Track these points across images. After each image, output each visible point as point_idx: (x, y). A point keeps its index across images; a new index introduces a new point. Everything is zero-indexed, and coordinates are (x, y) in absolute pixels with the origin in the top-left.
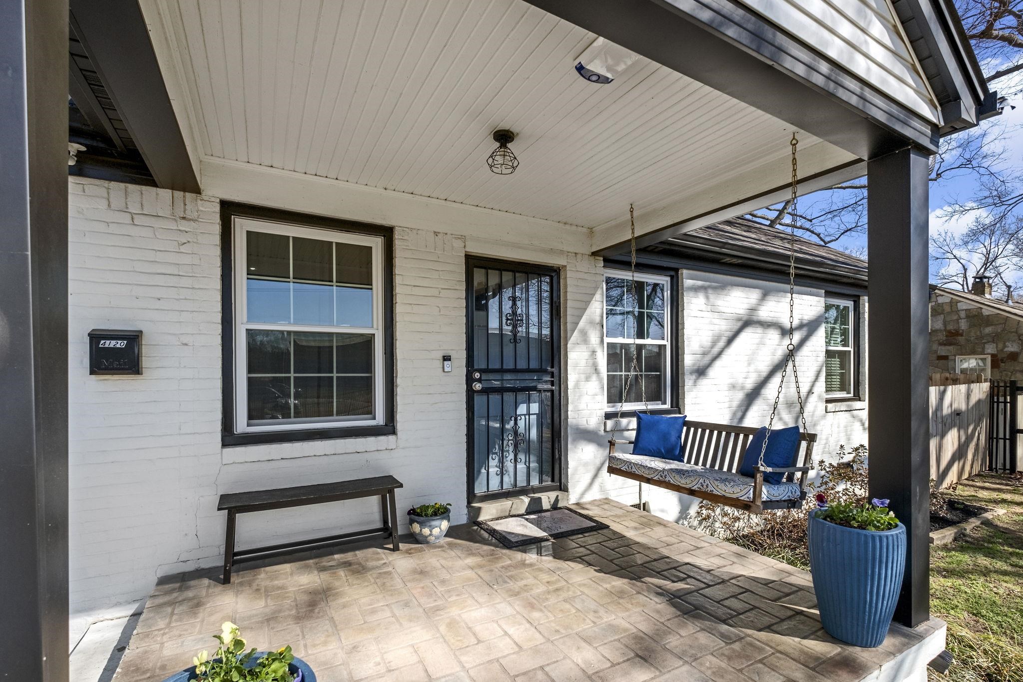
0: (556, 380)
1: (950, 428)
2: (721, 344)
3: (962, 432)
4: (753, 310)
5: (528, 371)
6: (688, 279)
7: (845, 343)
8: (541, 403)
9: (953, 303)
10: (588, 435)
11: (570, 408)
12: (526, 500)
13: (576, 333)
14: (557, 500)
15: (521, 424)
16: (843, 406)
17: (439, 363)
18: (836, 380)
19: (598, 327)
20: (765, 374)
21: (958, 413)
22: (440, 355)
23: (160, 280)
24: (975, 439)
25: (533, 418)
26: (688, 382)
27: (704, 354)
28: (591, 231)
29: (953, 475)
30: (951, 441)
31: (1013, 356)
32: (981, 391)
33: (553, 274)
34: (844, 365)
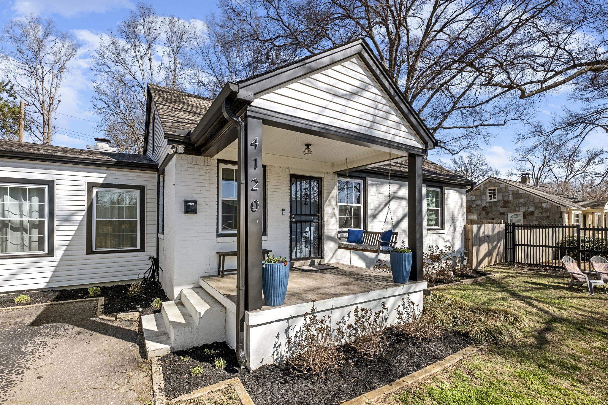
0: (320, 219)
1: (484, 242)
2: (382, 206)
3: (490, 245)
4: (395, 192)
5: (310, 215)
6: (370, 181)
7: (437, 206)
8: (315, 227)
9: (506, 187)
10: (331, 239)
11: (325, 228)
12: (310, 261)
13: (327, 201)
14: (320, 262)
15: (307, 234)
16: (434, 232)
17: (281, 212)
18: (434, 221)
19: (335, 199)
20: (400, 218)
21: (488, 236)
22: (281, 209)
23: (201, 185)
24: (498, 248)
25: (312, 232)
26: (369, 220)
27: (376, 210)
28: (333, 165)
29: (485, 263)
30: (484, 248)
31: (532, 213)
32: (500, 227)
33: (319, 180)
34: (437, 215)
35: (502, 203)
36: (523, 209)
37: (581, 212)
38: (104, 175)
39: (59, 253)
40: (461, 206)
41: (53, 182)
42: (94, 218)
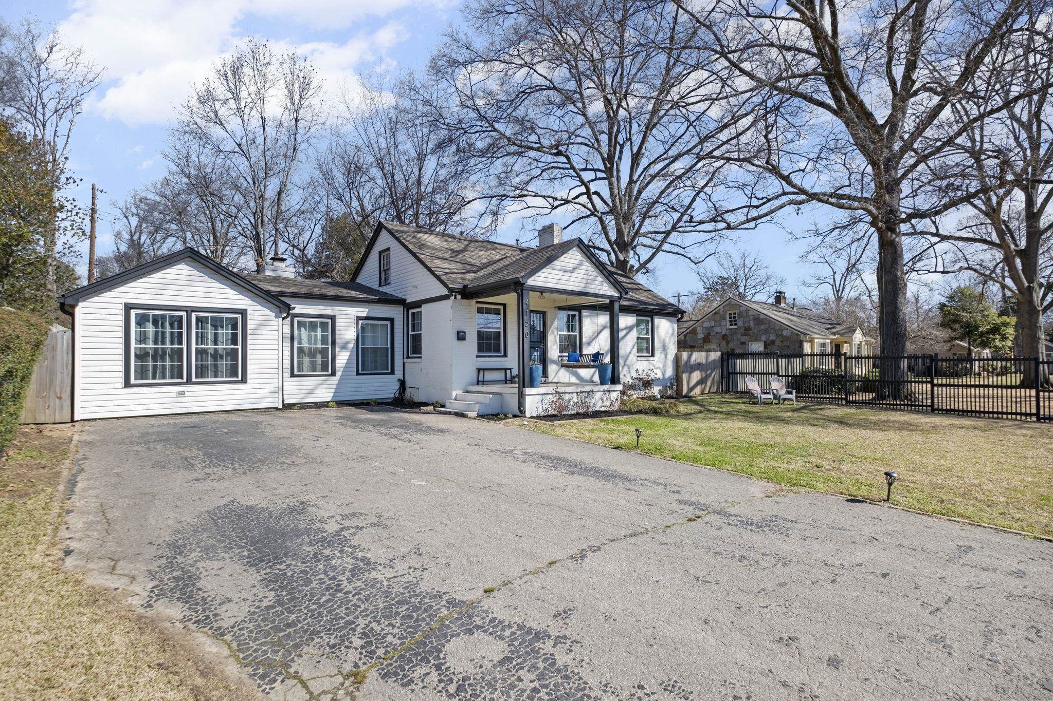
0: (545, 345)
1: (695, 370)
3: (703, 373)
6: (584, 313)
7: (647, 333)
8: (541, 352)
10: (554, 362)
11: (549, 353)
13: (550, 330)
16: (644, 358)
18: (645, 349)
19: (557, 329)
21: (699, 364)
24: (712, 377)
25: (538, 355)
26: (584, 346)
27: (590, 338)
29: (697, 390)
30: (696, 376)
31: (773, 342)
32: (715, 356)
33: (544, 314)
34: (648, 343)
35: (742, 331)
36: (764, 338)
37: (828, 341)
38: (367, 310)
39: (339, 374)
40: (673, 334)
41: (334, 316)
42: (360, 346)
